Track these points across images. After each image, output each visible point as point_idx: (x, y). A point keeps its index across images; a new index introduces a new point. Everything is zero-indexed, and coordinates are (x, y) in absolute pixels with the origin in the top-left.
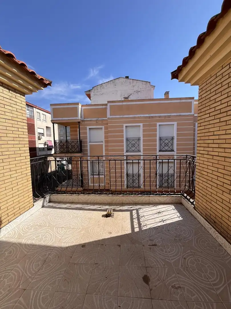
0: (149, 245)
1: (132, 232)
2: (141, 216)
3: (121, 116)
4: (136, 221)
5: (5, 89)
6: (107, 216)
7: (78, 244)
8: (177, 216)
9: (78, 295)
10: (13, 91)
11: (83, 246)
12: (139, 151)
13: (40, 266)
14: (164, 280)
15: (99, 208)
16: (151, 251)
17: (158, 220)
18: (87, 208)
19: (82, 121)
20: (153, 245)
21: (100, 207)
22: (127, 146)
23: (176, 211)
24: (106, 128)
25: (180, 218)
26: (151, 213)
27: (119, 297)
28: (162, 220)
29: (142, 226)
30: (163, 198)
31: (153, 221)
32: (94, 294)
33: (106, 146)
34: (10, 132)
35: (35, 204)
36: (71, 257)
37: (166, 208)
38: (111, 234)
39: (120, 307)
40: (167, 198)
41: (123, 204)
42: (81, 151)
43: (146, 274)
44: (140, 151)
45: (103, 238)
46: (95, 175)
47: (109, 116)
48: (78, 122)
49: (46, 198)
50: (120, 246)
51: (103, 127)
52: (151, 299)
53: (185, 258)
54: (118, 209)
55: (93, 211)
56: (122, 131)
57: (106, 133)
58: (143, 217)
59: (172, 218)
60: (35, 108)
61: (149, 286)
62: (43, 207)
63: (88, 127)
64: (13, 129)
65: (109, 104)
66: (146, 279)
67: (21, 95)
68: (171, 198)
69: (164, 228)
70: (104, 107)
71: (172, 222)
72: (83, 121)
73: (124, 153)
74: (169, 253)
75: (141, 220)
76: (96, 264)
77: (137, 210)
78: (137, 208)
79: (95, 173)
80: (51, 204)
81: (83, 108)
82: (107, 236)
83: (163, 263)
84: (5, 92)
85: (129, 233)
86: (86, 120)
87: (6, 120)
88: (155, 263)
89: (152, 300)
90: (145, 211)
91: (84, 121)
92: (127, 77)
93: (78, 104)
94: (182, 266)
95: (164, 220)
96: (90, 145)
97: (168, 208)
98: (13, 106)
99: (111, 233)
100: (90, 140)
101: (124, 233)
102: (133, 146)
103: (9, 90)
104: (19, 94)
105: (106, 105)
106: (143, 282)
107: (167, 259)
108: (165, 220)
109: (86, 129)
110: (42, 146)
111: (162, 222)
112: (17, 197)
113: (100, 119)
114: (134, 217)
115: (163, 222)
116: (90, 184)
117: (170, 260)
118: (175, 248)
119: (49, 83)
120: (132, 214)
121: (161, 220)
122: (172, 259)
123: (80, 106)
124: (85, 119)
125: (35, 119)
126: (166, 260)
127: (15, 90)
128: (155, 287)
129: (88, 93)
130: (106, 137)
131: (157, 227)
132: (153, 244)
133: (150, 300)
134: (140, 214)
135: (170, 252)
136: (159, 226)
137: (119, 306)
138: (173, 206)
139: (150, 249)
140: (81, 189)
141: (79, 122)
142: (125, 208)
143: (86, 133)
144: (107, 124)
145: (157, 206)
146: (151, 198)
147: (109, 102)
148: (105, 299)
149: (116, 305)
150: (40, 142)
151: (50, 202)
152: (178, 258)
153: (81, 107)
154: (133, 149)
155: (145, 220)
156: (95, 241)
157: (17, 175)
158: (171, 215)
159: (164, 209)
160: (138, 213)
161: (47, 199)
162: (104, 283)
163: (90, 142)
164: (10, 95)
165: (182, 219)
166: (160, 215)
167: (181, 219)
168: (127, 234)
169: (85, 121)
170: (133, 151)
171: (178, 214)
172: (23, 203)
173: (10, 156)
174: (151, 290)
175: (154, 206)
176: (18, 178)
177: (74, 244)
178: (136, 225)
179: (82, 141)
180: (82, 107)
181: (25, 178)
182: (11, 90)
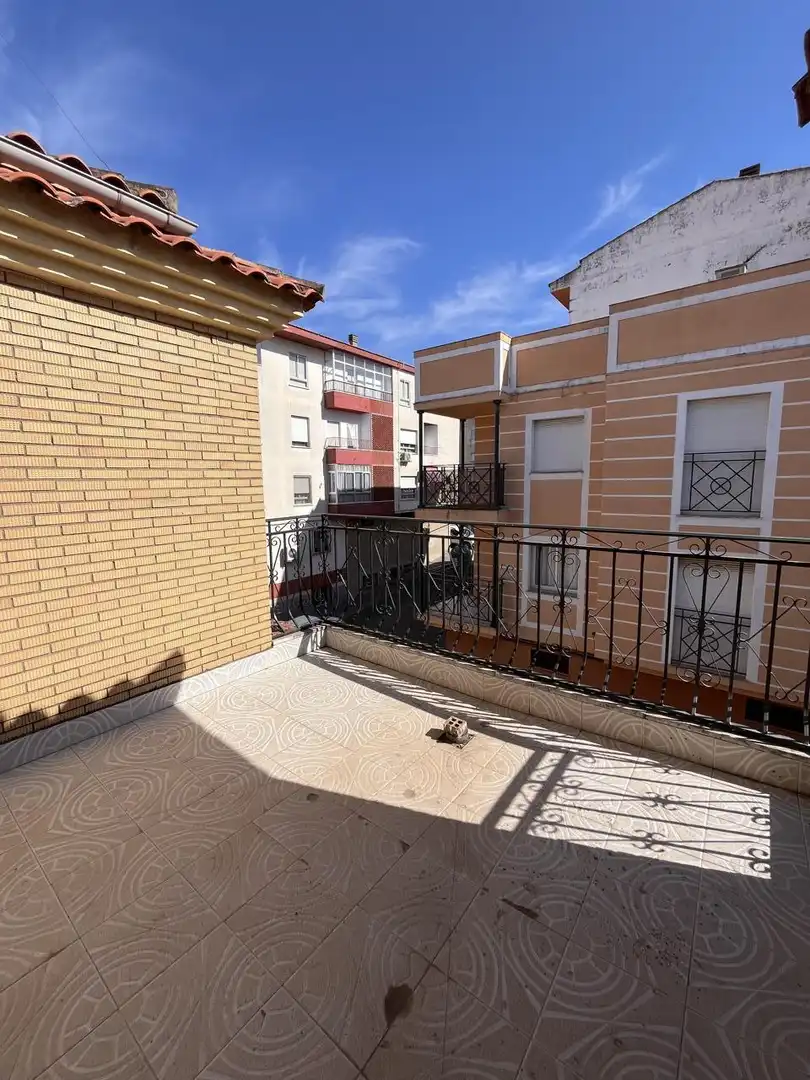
0: (504, 900)
1: (483, 823)
2: (567, 782)
3: (669, 361)
4: (529, 792)
5: (201, 338)
6: (445, 737)
7: (306, 784)
8: (751, 851)
9: (209, 910)
10: (220, 337)
11: (313, 795)
12: (752, 512)
13: (198, 796)
14: (453, 1052)
15: (442, 703)
16: (495, 923)
17: (629, 827)
18: (405, 693)
19: (511, 395)
20: (520, 909)
21: (444, 702)
22: (690, 487)
23: (762, 827)
24: (598, 417)
25: (761, 867)
26: (623, 786)
27: (282, 988)
28: (650, 835)
29: (539, 818)
30: (717, 745)
31: (600, 822)
32: (238, 934)
33: (593, 488)
34: (209, 447)
35: (275, 642)
36: (265, 810)
37: (718, 796)
38: (411, 800)
39: (262, 1016)
40: (740, 749)
41: (528, 716)
42: (498, 502)
43: (411, 986)
44: (756, 515)
45: (380, 800)
46: (547, 593)
47: (612, 366)
48: (495, 401)
49: (314, 634)
50: (405, 847)
51: (588, 412)
52: (362, 1071)
53: (616, 1041)
54: (497, 727)
55: (413, 708)
56: (670, 426)
57: (596, 434)
58: (572, 791)
59: (709, 847)
60: (397, 369)
61: (389, 1026)
62: (302, 654)
63: (530, 418)
64: (220, 439)
65: (615, 319)
66: (397, 1002)
67: (244, 344)
68: (765, 759)
69: (627, 874)
70: (596, 331)
71: (698, 864)
72: (514, 396)
73: (672, 517)
74: (562, 974)
75: (552, 798)
76: (303, 860)
77: (568, 756)
78: (576, 746)
79: (546, 585)
80: (323, 654)
81: (517, 347)
82: (394, 798)
83: (505, 997)
84: (199, 345)
85: (470, 821)
86: (526, 393)
87: (202, 417)
88: (473, 974)
89: (360, 1076)
90: (596, 771)
91: (518, 394)
92: (751, 172)
93: (496, 336)
94: (576, 1059)
95: (657, 838)
96: (533, 483)
97: (727, 797)
98: (221, 377)
99: (411, 794)
100: (534, 463)
101: (453, 815)
102: (720, 491)
103: (211, 336)
104: (237, 342)
105: (605, 321)
106: (381, 1003)
107: (533, 990)
108: (665, 839)
109: (521, 424)
110: (411, 484)
111: (642, 844)
112: (227, 613)
113: (577, 382)
114: (534, 777)
115: (648, 847)
116: (524, 622)
117: (542, 1000)
118: (605, 976)
119: (312, 294)
120: (537, 764)
121: (644, 835)
122: (554, 1007)
123: (504, 344)
124: (521, 390)
125: (395, 403)
126: (528, 991)
127: (226, 335)
128: (405, 1047)
129: (560, 287)
130: (596, 452)
131: (598, 855)
132: (527, 907)
133: (358, 1072)
134: (567, 773)
135: (570, 973)
136: (610, 853)
137: (262, 1012)
138: (767, 801)
139: (499, 916)
140: (492, 632)
141: (498, 402)
142: (530, 731)
143: (520, 439)
144: (602, 399)
145: (672, 771)
146: (653, 727)
147: (614, 308)
148: (248, 967)
149: (260, 1003)
150: (405, 470)
151: (325, 646)
152: (587, 1019)
153: (507, 347)
154: (720, 501)
155: (567, 803)
156: (352, 799)
157: (225, 558)
158: (714, 836)
159: (703, 796)
160: (561, 767)
161: (316, 636)
162: (281, 923)
163: (533, 472)
164: (215, 350)
165: (767, 876)
166: (659, 812)
167: (761, 872)
168: (458, 823)
169: (520, 397)
170: (721, 512)
171: (764, 847)
172: (241, 632)
173: (211, 509)
174: (383, 1044)
175: (656, 765)
176: (229, 565)
177: (295, 780)
178: (520, 806)
179: (504, 469)
180: (511, 345)
181: (250, 569)
182: (216, 337)
